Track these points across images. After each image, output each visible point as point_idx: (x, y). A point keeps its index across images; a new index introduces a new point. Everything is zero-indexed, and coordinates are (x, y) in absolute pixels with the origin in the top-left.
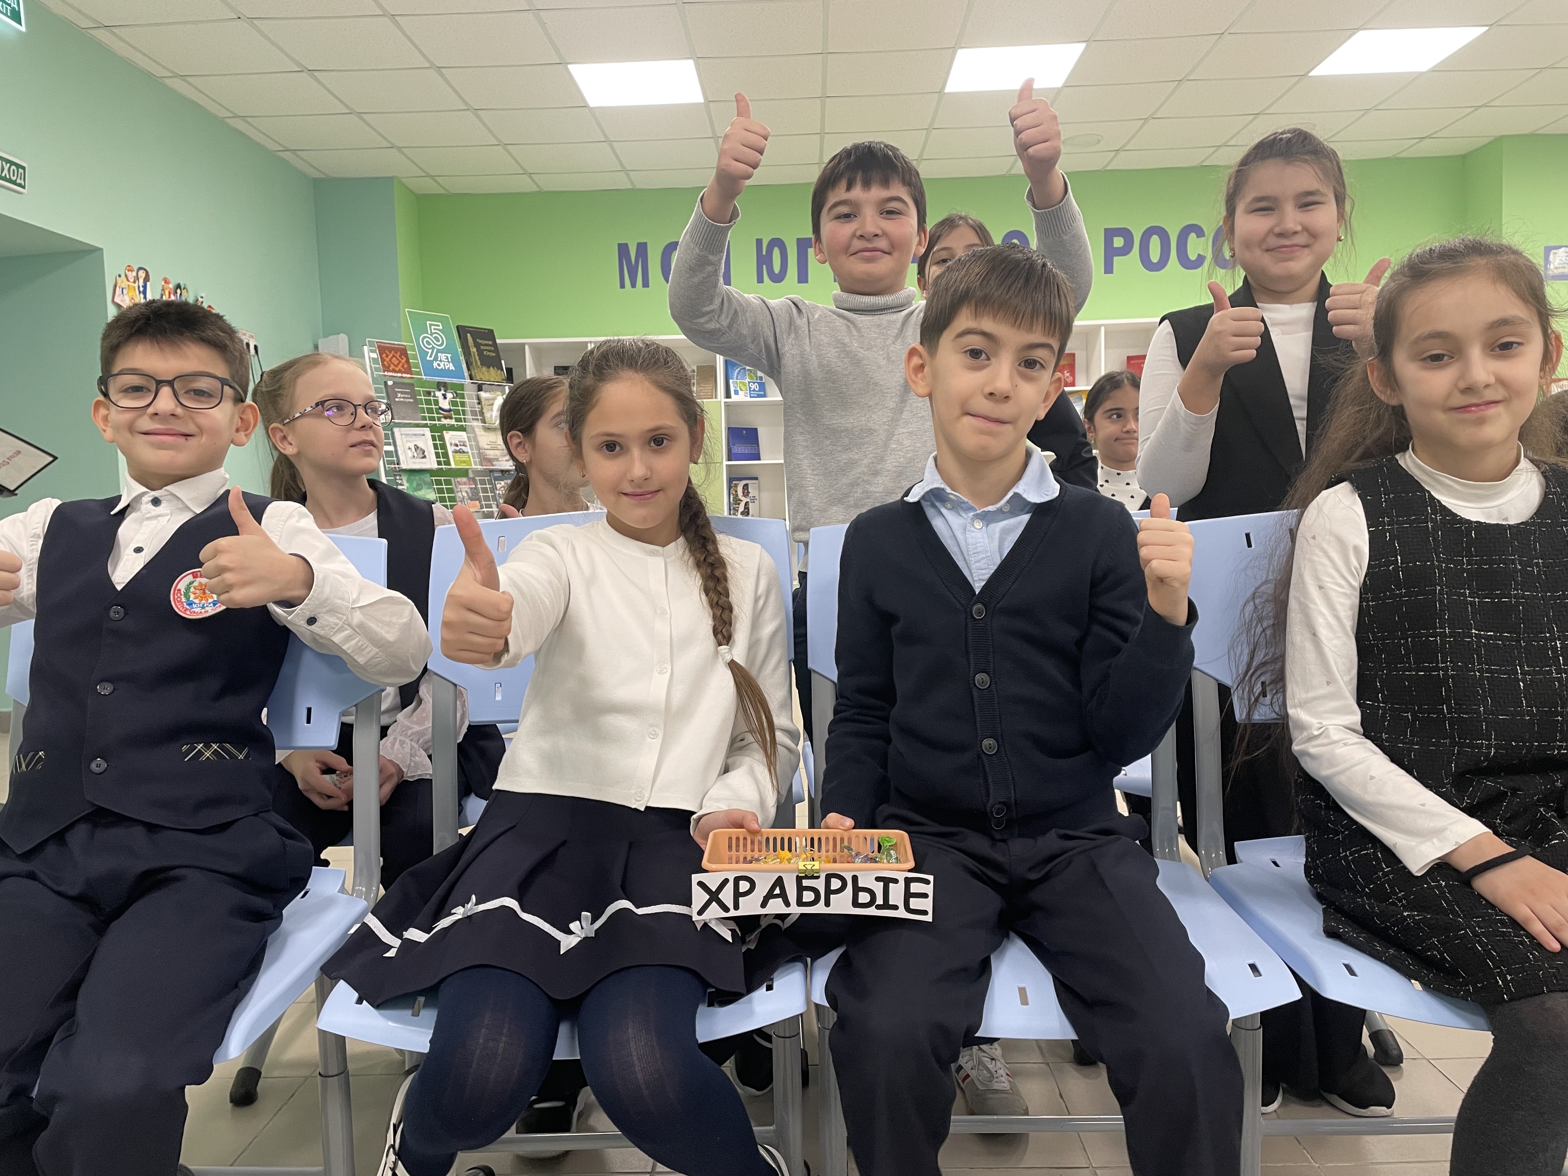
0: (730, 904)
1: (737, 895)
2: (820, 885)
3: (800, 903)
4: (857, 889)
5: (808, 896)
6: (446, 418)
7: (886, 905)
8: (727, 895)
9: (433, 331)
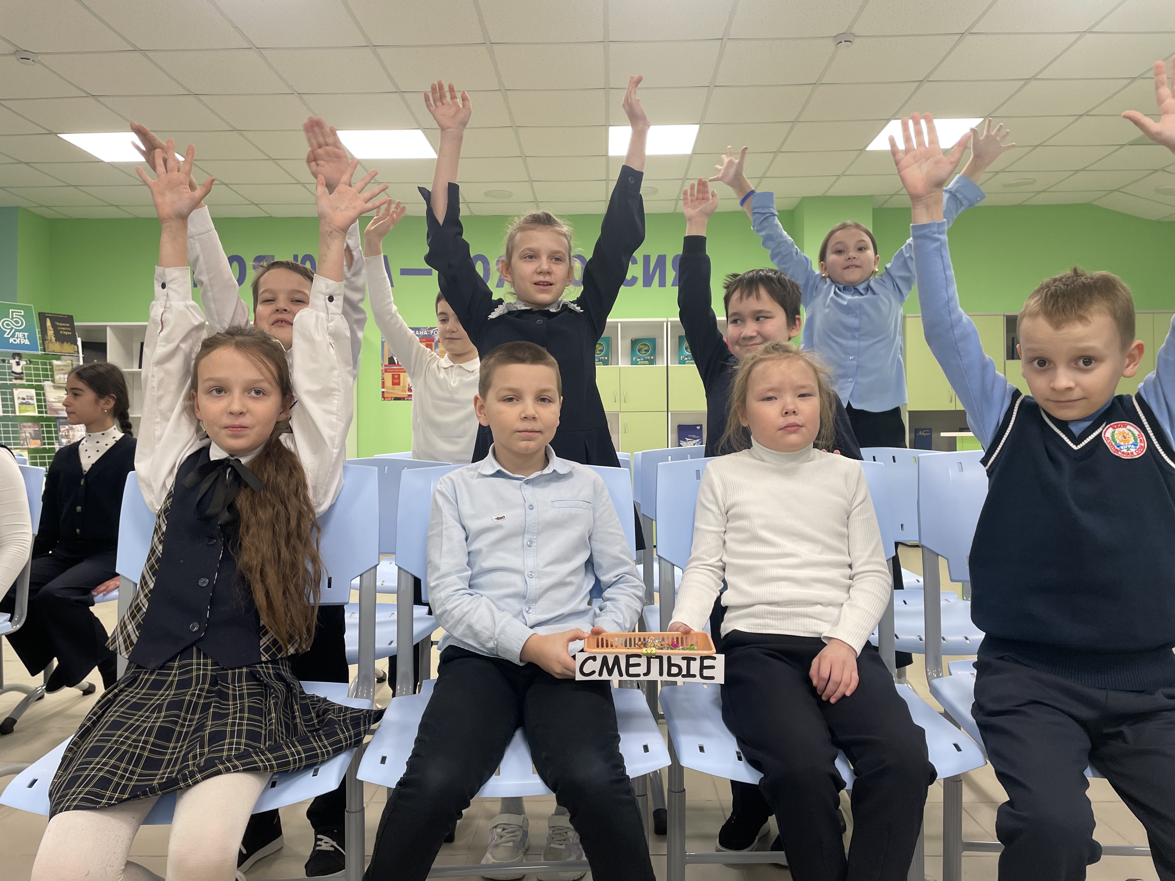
6: (16, 379)
9: (14, 316)
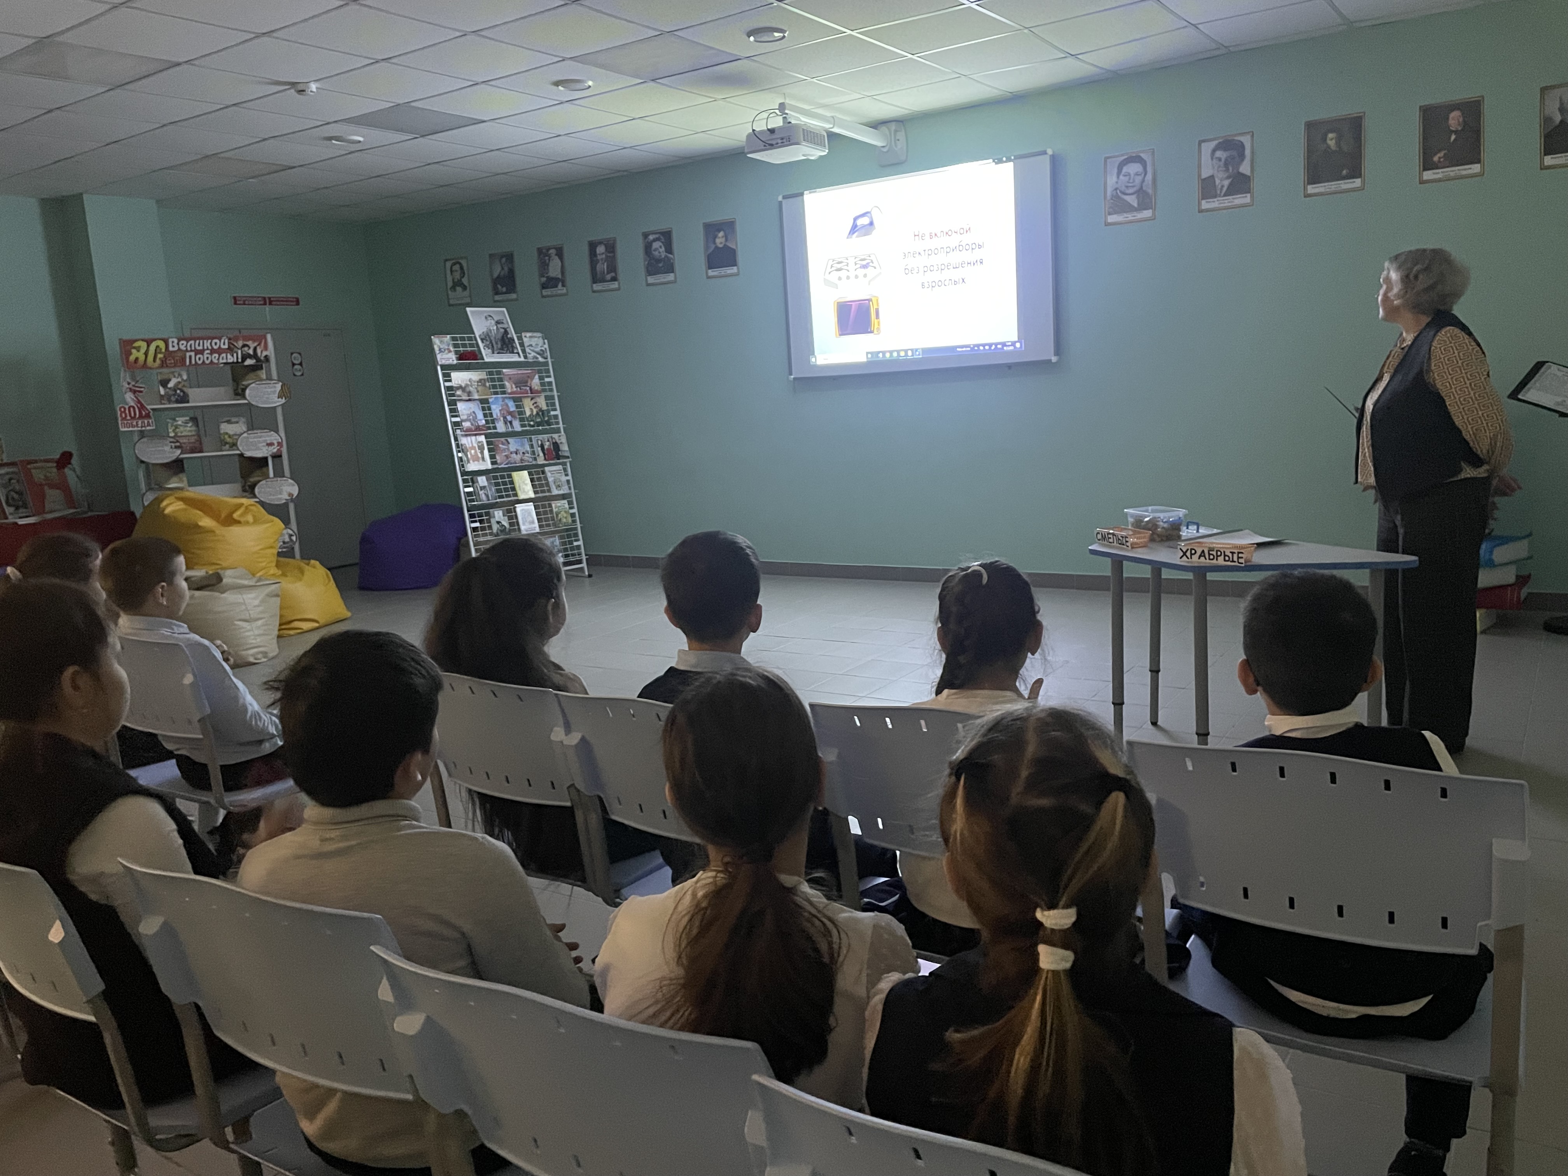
0: (1189, 557)
1: (1191, 554)
2: (1214, 553)
3: (1210, 559)
4: (1225, 556)
5: (1212, 557)
7: (1233, 561)
8: (1188, 554)
